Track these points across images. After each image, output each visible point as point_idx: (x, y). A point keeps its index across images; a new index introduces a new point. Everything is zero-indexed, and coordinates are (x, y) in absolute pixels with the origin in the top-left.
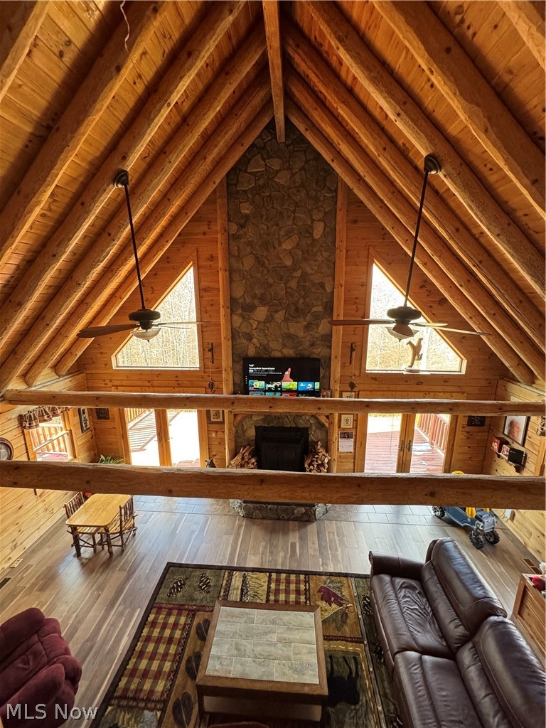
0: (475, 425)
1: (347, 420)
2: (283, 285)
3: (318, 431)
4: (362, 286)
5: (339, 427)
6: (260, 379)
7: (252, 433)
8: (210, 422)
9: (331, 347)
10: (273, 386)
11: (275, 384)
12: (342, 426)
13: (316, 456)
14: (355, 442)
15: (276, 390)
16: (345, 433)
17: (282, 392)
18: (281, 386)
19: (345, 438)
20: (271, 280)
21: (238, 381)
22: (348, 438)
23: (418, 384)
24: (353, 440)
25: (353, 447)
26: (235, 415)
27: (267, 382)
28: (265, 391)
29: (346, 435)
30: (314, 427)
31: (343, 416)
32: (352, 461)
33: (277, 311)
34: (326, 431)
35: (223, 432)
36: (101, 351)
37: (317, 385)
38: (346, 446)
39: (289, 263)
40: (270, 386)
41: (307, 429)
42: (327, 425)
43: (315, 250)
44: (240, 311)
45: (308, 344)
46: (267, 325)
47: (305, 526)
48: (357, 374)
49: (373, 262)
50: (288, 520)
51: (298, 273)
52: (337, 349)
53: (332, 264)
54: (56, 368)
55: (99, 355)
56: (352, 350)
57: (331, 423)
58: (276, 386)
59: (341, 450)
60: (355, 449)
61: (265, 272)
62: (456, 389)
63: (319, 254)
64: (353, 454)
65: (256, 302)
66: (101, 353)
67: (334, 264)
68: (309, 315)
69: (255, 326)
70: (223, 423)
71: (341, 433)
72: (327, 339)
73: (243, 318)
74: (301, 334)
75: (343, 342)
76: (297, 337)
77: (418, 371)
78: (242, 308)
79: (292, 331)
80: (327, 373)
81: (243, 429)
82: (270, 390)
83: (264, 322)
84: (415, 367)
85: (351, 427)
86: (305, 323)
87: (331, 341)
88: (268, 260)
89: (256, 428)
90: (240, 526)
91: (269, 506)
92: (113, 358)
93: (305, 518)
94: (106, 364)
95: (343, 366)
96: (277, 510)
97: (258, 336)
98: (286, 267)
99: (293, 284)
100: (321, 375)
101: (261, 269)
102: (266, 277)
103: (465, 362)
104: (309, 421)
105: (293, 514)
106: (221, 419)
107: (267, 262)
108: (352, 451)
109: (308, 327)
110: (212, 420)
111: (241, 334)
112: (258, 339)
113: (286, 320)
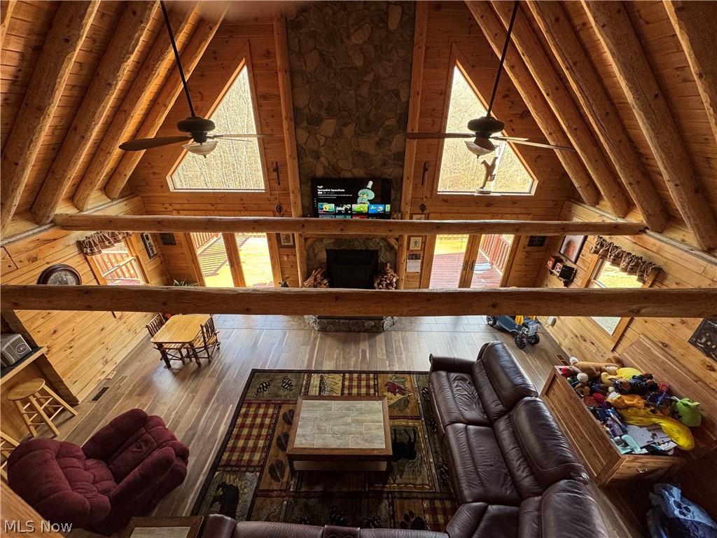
0: (535, 245)
1: (416, 243)
2: (352, 92)
3: (387, 253)
4: (441, 94)
5: (408, 249)
6: (329, 201)
7: (323, 256)
8: (280, 246)
9: (403, 166)
10: (343, 209)
11: (345, 206)
12: (411, 248)
13: (385, 276)
14: (422, 263)
15: (346, 212)
16: (413, 255)
17: (352, 215)
18: (351, 208)
19: (413, 259)
20: (339, 86)
21: (307, 204)
22: (416, 259)
23: (487, 206)
24: (420, 261)
25: (419, 268)
26: (306, 239)
27: (337, 205)
28: (335, 214)
29: (414, 257)
30: (383, 249)
31: (412, 239)
32: (419, 280)
33: (346, 125)
34: (395, 253)
35: (295, 255)
36: (154, 170)
37: (388, 207)
38: (413, 267)
39: (359, 63)
40: (340, 209)
41: (376, 252)
42: (396, 247)
43: (390, 46)
44: (305, 124)
45: (379, 163)
46: (336, 141)
47: (375, 336)
48: (429, 196)
49: (455, 64)
50: (359, 332)
51: (370, 77)
52: (409, 170)
53: (408, 65)
54: (106, 189)
55: (152, 176)
56: (425, 170)
57: (401, 245)
58: (346, 209)
59: (408, 270)
60: (421, 269)
61: (332, 75)
62: (523, 210)
63: (394, 51)
64: (419, 274)
65: (322, 113)
66: (154, 173)
67: (411, 65)
68: (381, 129)
69: (322, 142)
70: (294, 246)
71: (410, 255)
72: (400, 157)
73: (309, 132)
74: (372, 152)
75: (416, 161)
76: (368, 155)
77: (489, 192)
78: (307, 120)
79: (363, 148)
80: (398, 195)
81: (314, 252)
82: (340, 213)
83: (332, 138)
84: (486, 189)
85: (419, 249)
86: (377, 139)
87: (404, 160)
88: (335, 58)
89: (327, 251)
90: (316, 338)
91: (342, 321)
92: (168, 178)
93: (375, 330)
94: (162, 186)
95: (415, 188)
96: (348, 324)
97: (327, 154)
98: (355, 68)
99: (364, 91)
100: (392, 198)
101: (327, 71)
102: (333, 82)
103: (536, 182)
104: (379, 243)
105: (364, 326)
106: (291, 243)
107: (334, 61)
108: (419, 271)
109: (379, 144)
110: (283, 244)
111: (307, 152)
112: (327, 159)
113: (357, 135)
